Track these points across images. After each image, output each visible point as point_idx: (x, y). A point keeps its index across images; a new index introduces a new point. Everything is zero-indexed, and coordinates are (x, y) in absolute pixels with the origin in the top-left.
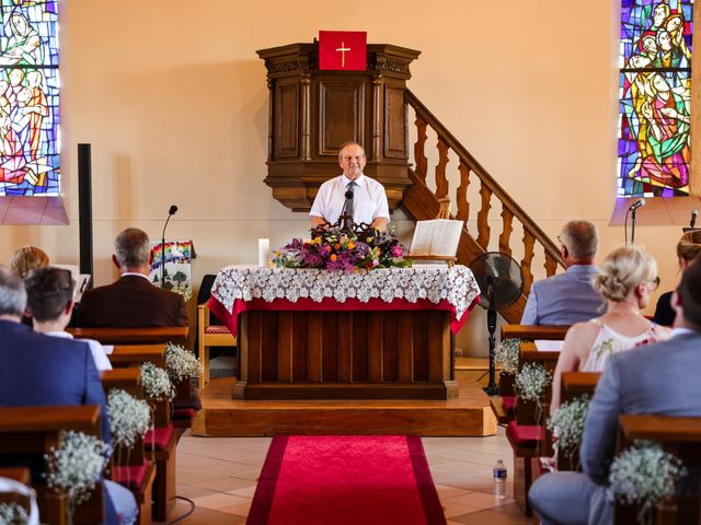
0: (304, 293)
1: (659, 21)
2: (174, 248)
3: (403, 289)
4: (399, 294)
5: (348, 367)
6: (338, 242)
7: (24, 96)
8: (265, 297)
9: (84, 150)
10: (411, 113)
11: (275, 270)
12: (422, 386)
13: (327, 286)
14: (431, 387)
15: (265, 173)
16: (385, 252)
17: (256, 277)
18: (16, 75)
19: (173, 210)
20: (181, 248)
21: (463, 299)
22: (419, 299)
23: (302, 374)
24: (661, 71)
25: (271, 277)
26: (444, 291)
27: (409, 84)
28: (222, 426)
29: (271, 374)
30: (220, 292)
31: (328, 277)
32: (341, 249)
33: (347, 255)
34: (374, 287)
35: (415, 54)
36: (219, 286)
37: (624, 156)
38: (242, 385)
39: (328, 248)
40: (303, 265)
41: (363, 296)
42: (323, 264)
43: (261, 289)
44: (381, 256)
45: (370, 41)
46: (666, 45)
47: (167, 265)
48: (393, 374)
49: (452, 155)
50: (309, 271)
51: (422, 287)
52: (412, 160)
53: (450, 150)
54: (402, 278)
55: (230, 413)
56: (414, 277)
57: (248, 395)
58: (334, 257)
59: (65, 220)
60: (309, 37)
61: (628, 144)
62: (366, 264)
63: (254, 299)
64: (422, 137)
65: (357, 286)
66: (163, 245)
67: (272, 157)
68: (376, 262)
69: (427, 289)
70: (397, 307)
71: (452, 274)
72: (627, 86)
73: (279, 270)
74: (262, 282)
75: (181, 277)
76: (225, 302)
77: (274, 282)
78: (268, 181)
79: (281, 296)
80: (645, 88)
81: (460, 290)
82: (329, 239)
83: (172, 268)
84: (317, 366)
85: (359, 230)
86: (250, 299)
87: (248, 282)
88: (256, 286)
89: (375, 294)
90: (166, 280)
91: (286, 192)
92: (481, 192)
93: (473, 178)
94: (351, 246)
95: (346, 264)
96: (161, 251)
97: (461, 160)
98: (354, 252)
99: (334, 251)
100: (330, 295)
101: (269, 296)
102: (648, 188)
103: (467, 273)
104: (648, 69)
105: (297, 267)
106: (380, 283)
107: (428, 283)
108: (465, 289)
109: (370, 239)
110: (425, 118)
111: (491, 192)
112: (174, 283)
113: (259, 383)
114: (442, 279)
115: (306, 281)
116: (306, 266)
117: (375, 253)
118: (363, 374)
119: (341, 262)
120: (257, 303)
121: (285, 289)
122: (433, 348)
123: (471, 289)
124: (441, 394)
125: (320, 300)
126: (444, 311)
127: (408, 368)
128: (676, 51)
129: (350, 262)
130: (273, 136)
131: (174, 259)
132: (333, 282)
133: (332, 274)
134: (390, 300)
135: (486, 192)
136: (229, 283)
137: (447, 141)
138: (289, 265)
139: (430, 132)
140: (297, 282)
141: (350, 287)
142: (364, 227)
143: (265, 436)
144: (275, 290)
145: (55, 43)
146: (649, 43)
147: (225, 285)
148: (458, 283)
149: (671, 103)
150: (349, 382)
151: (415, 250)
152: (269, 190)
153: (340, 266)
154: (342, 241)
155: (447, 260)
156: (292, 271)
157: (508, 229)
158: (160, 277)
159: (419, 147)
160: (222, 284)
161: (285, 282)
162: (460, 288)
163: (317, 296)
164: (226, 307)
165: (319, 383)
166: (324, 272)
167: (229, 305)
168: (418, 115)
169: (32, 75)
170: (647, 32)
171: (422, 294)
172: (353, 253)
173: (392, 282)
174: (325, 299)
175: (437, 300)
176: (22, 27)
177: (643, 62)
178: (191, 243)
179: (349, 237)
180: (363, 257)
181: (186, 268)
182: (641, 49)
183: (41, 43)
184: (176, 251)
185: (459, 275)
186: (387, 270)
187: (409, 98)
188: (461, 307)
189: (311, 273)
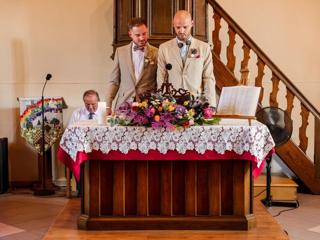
0: (133, 147)
2: (51, 102)
3: (213, 143)
4: (210, 147)
5: (169, 204)
6: (161, 105)
8: (102, 149)
10: (210, 10)
11: (110, 128)
12: (228, 219)
13: (152, 141)
14: (235, 220)
16: (199, 113)
17: (95, 134)
19: (49, 77)
20: (55, 102)
21: (262, 150)
22: (227, 151)
25: (107, 134)
26: (247, 145)
29: (108, 209)
30: (67, 145)
31: (153, 133)
32: (163, 111)
33: (168, 116)
34: (190, 141)
36: (66, 140)
38: (85, 218)
39: (153, 110)
40: (133, 124)
41: (182, 149)
42: (149, 123)
43: (99, 143)
44: (195, 116)
47: (46, 114)
48: (205, 210)
50: (137, 128)
51: (228, 141)
52: (211, 42)
53: (237, 35)
54: (212, 134)
56: (222, 133)
57: (90, 226)
58: (157, 118)
62: (183, 123)
63: (93, 151)
64: (218, 26)
65: (176, 140)
66: (42, 101)
67: (116, 41)
68: (192, 122)
69: (232, 143)
70: (208, 158)
71: (253, 131)
73: (114, 128)
74: (100, 138)
75: (56, 121)
76: (70, 153)
77: (109, 137)
79: (115, 149)
81: (259, 143)
82: (153, 102)
83: (50, 116)
84: (144, 203)
85: (178, 94)
86: (90, 151)
87: (88, 138)
88: (95, 141)
89: (190, 147)
90: (46, 124)
92: (258, 64)
93: (253, 54)
94: (171, 108)
95: (168, 124)
96: (41, 105)
97: (244, 42)
98: (174, 113)
99: (157, 113)
100: (154, 148)
101: (105, 149)
103: (264, 128)
105: (128, 125)
106: (195, 138)
107: (233, 138)
108: (262, 142)
109: (186, 103)
111: (264, 64)
112: (52, 126)
113: (98, 216)
114: (245, 135)
115: (135, 137)
116: (136, 124)
117: (190, 114)
119: (163, 121)
120: (96, 154)
121: (118, 143)
122: (237, 189)
123: (268, 142)
124: (244, 226)
125: (146, 152)
127: (216, 204)
129: (171, 122)
130: (116, 27)
131: (51, 110)
132: (157, 138)
133: (156, 131)
134: (203, 152)
135: (261, 64)
136: (74, 138)
137: (234, 29)
138: (122, 123)
139: (223, 23)
140: (128, 138)
141: (171, 141)
142: (182, 92)
144: (110, 144)
147: (70, 140)
148: (257, 138)
150: (169, 216)
151: (222, 110)
153: (162, 125)
154: (164, 105)
156: (124, 128)
157: (275, 89)
158: (41, 121)
159: (216, 33)
160: (68, 138)
161: (119, 138)
163: (144, 149)
164: (72, 157)
165: (146, 216)
166: (149, 129)
167: (73, 156)
168: (215, 11)
171: (229, 147)
172: (173, 115)
173: (204, 137)
174: (150, 151)
175: (241, 152)
178: (62, 99)
179: (170, 101)
180: (181, 117)
184: (52, 105)
185: (259, 131)
186: (200, 127)
187: (209, 0)
188: (260, 156)
189: (139, 130)
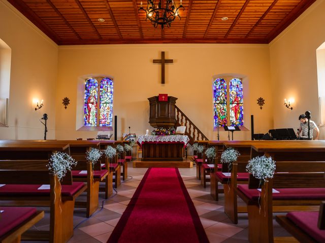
0: (155, 140)
1: (221, 95)
3: (174, 139)
5: (164, 155)
7: (106, 108)
9: (116, 117)
10: (176, 109)
12: (178, 158)
14: (180, 159)
15: (149, 121)
16: (171, 132)
17: (146, 137)
18: (105, 105)
21: (186, 141)
23: (154, 156)
24: (221, 104)
25: (149, 137)
27: (176, 104)
28: (138, 166)
29: (149, 156)
30: (139, 140)
32: (163, 132)
35: (177, 99)
37: (215, 119)
39: (161, 131)
41: (167, 141)
43: (147, 139)
45: (168, 96)
46: (222, 99)
48: (172, 156)
49: (184, 117)
52: (176, 118)
54: (174, 137)
55: (140, 163)
56: (176, 137)
57: (144, 160)
58: (161, 133)
59: (112, 130)
60: (157, 95)
61: (216, 117)
62: (167, 134)
64: (178, 114)
66: (130, 134)
67: (150, 118)
68: (170, 134)
70: (173, 143)
72: (215, 106)
75: (133, 140)
78: (149, 122)
79: (151, 141)
80: (219, 107)
83: (131, 139)
84: (157, 155)
87: (144, 138)
89: (169, 140)
91: (153, 124)
93: (188, 122)
97: (186, 118)
98: (165, 132)
100: (160, 141)
101: (148, 141)
102: (220, 125)
103: (187, 136)
104: (219, 103)
105: (154, 135)
106: (170, 138)
110: (179, 111)
114: (182, 138)
115: (156, 138)
118: (166, 156)
120: (146, 142)
121: (151, 139)
122: (180, 151)
123: (188, 139)
124: (182, 160)
125: (158, 141)
126: (183, 144)
127: (175, 155)
128: (224, 100)
129: (165, 134)
130: (150, 114)
131: (132, 137)
132: (161, 138)
133: (161, 136)
134: (172, 141)
135: (190, 124)
136: (141, 138)
137: (183, 115)
138: (152, 135)
139: (180, 113)
140: (154, 138)
141: (164, 139)
143: (147, 167)
144: (149, 139)
145: (112, 99)
146: (219, 99)
149: (223, 109)
150: (164, 158)
151: (177, 132)
152: (149, 124)
153: (163, 135)
155: (182, 134)
157: (194, 131)
159: (178, 116)
162: (185, 139)
165: (158, 158)
166: (159, 136)
167: (141, 143)
169: (108, 105)
170: (219, 97)
171: (178, 140)
173: (172, 138)
175: (181, 141)
176: (106, 96)
177: (218, 102)
178: (135, 134)
181: (134, 139)
182: (218, 100)
183: (110, 99)
184: (132, 135)
185: (185, 137)
186: (171, 136)
187: (176, 107)
188: (186, 143)
189: (157, 136)
